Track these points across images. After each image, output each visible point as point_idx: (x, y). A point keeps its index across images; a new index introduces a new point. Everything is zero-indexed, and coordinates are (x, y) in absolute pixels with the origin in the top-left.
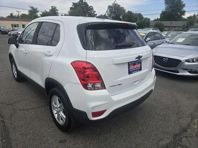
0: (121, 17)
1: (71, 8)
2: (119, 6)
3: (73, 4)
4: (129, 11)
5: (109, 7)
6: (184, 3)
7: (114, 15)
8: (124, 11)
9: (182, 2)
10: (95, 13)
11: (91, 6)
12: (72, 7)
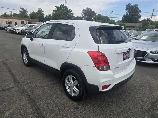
0: (93, 19)
1: (54, 11)
2: (91, 10)
3: (56, 7)
4: (99, 14)
5: (84, 10)
6: (140, 10)
7: (87, 16)
8: (95, 14)
9: (139, 9)
10: (73, 15)
11: (70, 10)
12: (55, 9)
